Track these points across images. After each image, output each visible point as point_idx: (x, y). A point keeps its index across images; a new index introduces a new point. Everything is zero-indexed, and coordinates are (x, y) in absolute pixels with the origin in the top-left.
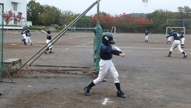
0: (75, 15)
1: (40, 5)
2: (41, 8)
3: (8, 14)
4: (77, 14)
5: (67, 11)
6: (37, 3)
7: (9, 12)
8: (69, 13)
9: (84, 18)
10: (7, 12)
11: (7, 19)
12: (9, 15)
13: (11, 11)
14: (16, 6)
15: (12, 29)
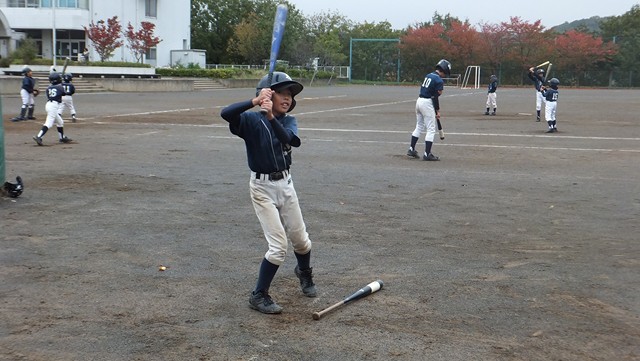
0: (356, 26)
2: (244, 6)
3: (107, 28)
4: (363, 23)
5: (328, 16)
7: (109, 21)
8: (335, 22)
9: (384, 38)
10: (102, 22)
11: (103, 44)
12: (109, 31)
13: (115, 18)
14: (152, 2)
15: (118, 76)
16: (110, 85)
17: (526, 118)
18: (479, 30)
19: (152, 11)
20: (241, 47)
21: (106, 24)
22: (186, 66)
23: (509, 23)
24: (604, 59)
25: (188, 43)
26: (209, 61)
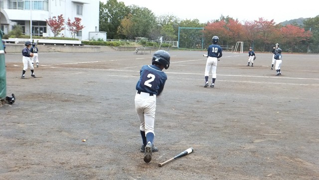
0: (181, 21)
1: (124, 6)
2: (126, 10)
3: (57, 20)
4: (185, 20)
5: (168, 16)
6: (120, 3)
7: (59, 17)
8: (171, 19)
9: (196, 27)
10: (55, 17)
11: (55, 28)
12: (58, 22)
13: (62, 15)
14: (80, 7)
16: (59, 48)
17: (266, 68)
18: (243, 24)
19: (80, 12)
20: (124, 31)
21: (57, 18)
22: (97, 40)
23: (258, 20)
24: (305, 39)
25: (98, 28)
26: (109, 37)
